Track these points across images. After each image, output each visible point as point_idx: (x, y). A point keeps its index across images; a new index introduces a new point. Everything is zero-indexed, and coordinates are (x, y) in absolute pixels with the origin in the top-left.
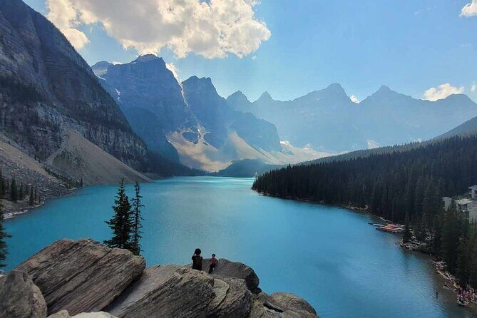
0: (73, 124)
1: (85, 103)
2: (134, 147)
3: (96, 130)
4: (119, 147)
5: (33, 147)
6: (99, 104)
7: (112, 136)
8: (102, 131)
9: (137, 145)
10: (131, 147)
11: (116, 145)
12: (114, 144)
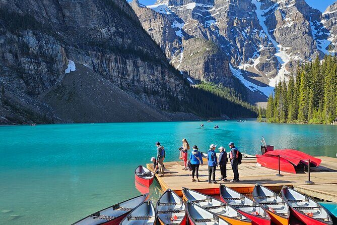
0: (79, 56)
1: (96, 29)
2: (160, 81)
3: (109, 60)
4: (139, 81)
5: (22, 82)
6: (113, 29)
7: (130, 68)
8: (116, 62)
9: (167, 78)
10: (157, 80)
11: (136, 79)
12: (134, 77)
